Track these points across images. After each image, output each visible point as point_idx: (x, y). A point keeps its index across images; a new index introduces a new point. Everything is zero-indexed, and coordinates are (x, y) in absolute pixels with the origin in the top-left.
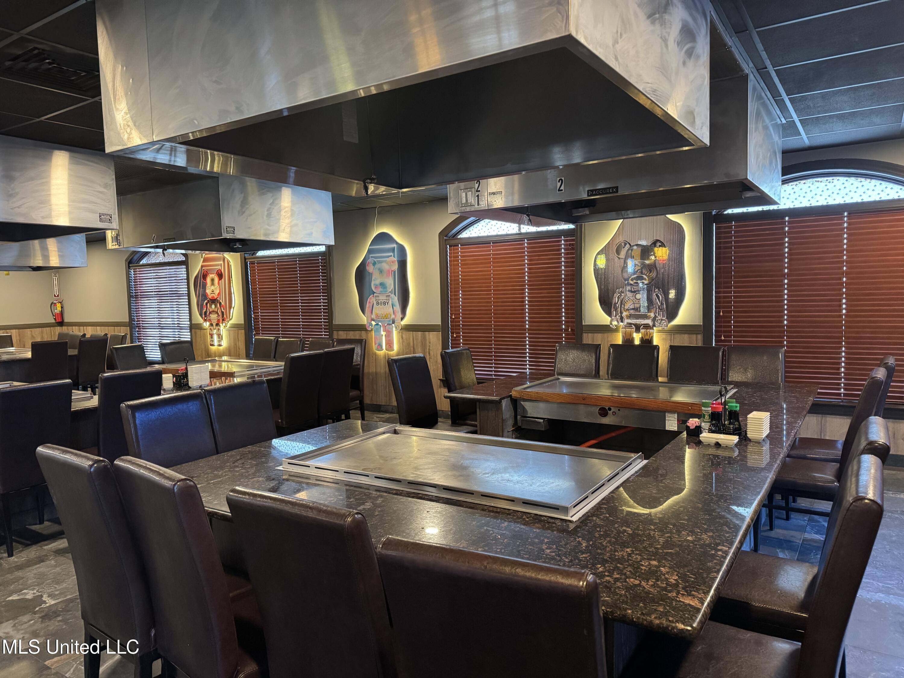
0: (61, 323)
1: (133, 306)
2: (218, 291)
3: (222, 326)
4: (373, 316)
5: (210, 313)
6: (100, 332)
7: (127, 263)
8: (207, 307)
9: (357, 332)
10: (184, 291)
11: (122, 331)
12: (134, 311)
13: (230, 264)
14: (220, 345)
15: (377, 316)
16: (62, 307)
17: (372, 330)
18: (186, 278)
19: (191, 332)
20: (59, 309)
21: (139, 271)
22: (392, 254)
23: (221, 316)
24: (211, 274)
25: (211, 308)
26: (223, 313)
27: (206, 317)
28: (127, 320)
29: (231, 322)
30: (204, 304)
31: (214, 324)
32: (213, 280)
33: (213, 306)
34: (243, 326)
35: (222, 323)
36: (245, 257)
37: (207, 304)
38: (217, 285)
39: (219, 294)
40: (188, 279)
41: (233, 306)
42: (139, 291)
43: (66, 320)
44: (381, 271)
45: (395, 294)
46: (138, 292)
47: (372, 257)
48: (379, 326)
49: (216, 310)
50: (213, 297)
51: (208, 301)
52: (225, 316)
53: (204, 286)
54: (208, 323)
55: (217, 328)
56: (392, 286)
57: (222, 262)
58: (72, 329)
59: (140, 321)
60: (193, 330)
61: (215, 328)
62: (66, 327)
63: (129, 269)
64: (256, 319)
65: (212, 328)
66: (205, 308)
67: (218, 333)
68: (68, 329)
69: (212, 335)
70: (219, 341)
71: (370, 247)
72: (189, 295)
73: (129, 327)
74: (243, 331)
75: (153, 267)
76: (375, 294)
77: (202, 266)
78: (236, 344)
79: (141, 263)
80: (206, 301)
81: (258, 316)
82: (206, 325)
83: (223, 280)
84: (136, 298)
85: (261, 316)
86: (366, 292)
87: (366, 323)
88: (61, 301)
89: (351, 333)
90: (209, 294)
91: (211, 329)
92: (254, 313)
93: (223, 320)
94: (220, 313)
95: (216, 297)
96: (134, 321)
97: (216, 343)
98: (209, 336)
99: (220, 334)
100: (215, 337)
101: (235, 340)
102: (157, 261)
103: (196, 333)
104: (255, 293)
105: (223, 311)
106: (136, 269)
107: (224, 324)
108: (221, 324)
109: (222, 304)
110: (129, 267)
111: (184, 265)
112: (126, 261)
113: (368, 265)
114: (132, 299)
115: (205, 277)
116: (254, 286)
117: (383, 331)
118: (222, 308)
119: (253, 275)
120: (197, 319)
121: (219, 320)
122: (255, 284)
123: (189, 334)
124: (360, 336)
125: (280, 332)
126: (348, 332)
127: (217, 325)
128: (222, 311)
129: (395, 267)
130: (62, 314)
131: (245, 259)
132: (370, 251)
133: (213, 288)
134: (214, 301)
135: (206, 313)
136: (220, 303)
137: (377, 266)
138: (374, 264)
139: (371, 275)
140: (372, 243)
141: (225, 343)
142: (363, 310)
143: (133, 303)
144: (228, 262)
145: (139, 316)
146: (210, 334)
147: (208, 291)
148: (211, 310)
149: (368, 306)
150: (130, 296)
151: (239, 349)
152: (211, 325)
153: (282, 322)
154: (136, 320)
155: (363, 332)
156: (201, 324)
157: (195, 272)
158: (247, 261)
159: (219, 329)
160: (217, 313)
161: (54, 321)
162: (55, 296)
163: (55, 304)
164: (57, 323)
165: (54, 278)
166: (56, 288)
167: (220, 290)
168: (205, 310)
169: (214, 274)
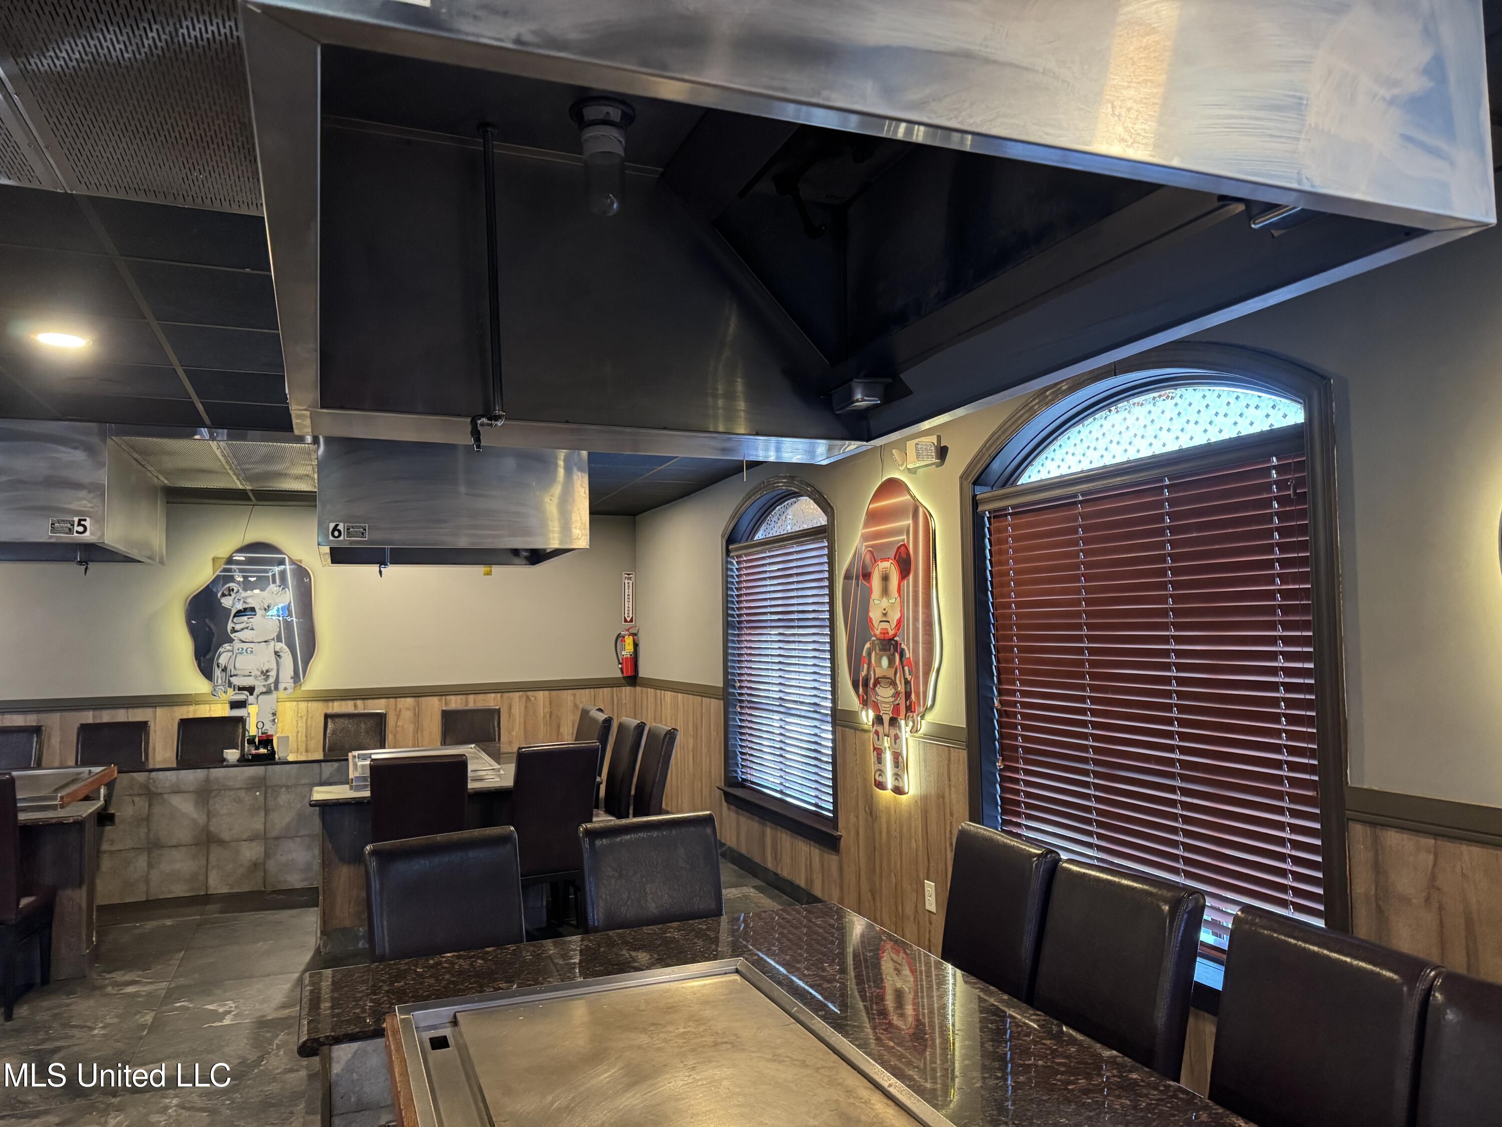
0: (631, 680)
2: (898, 615)
3: (905, 728)
5: (877, 682)
7: (724, 542)
8: (870, 665)
10: (825, 611)
12: (734, 661)
13: (932, 525)
14: (898, 790)
16: (636, 645)
18: (827, 574)
20: (631, 648)
21: (746, 561)
23: (903, 696)
24: (883, 560)
25: (880, 666)
26: (908, 687)
27: (866, 692)
28: (720, 684)
29: (930, 717)
30: (864, 654)
31: (886, 719)
32: (885, 578)
34: (964, 737)
35: (906, 718)
36: (974, 496)
37: (869, 654)
38: (897, 595)
39: (899, 622)
41: (936, 665)
43: (642, 673)
46: (742, 614)
49: (890, 674)
50: (886, 632)
51: (874, 646)
52: (913, 697)
53: (866, 599)
54: (871, 714)
55: (893, 732)
57: (909, 522)
59: (744, 687)
60: (839, 729)
61: (887, 731)
63: (727, 556)
64: (1007, 714)
65: (880, 729)
66: (866, 666)
67: (898, 748)
69: (879, 752)
70: (897, 776)
72: (832, 627)
73: (722, 701)
74: (964, 754)
75: (769, 549)
77: (865, 538)
79: (755, 539)
81: (1015, 704)
82: (868, 718)
84: (739, 629)
85: (1023, 705)
88: (634, 632)
90: (875, 622)
91: (877, 733)
92: (1000, 692)
93: (909, 709)
94: (901, 687)
95: (891, 633)
97: (889, 780)
98: (873, 757)
99: (900, 754)
100: (888, 761)
101: (940, 779)
103: (844, 741)
104: (1003, 622)
105: (909, 677)
106: (741, 556)
107: (911, 723)
108: (903, 722)
109: (908, 656)
110: (728, 552)
111: (820, 537)
112: (723, 536)
114: (730, 631)
115: (867, 569)
116: (1003, 596)
118: (906, 668)
119: (998, 557)
121: (897, 709)
122: (1006, 590)
127: (893, 721)
128: (906, 679)
130: (635, 657)
131: (975, 503)
133: (885, 603)
134: (886, 644)
135: (866, 680)
136: (902, 654)
143: (730, 641)
144: (928, 516)
145: (744, 674)
146: (875, 749)
147: (875, 615)
148: (878, 672)
150: (728, 625)
151: (952, 815)
152: (879, 720)
156: (855, 713)
157: (846, 556)
158: (977, 508)
159: (897, 737)
160: (893, 683)
161: (619, 675)
162: (626, 621)
163: (624, 637)
164: (624, 678)
165: (626, 581)
166: (628, 605)
167: (902, 611)
168: (864, 673)
169: (887, 559)
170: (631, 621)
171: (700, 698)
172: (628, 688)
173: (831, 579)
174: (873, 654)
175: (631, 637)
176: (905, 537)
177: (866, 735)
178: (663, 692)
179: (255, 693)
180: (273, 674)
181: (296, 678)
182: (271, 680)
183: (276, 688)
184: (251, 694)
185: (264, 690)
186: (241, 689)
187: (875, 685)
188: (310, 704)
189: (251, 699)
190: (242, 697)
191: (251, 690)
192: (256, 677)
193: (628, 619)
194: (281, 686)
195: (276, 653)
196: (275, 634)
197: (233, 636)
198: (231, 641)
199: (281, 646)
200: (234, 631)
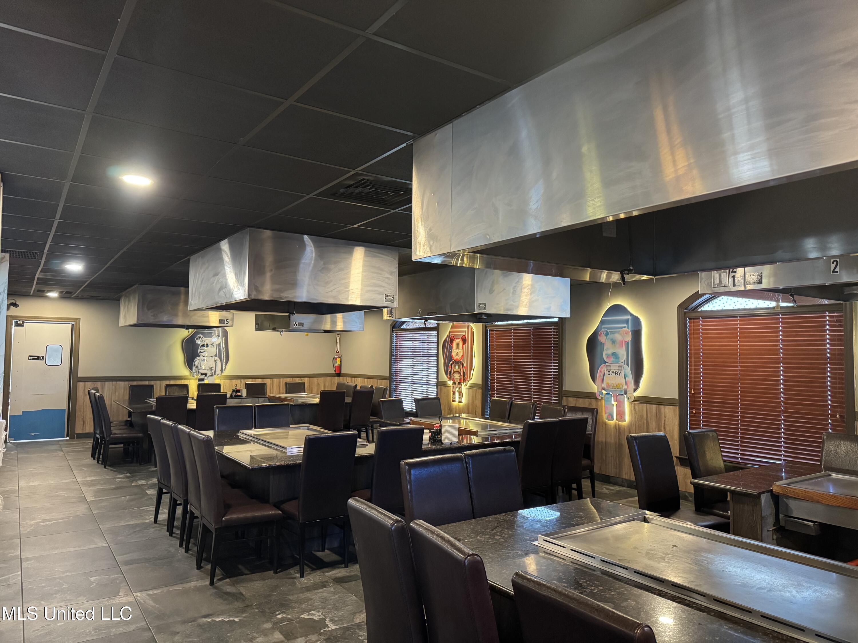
0: (339, 374)
1: (393, 363)
2: (462, 354)
3: (463, 385)
4: (604, 385)
6: (367, 383)
7: (391, 327)
8: (451, 368)
9: (587, 399)
10: (434, 352)
11: (384, 384)
12: (393, 367)
13: (473, 331)
14: (460, 402)
15: (608, 385)
16: (341, 361)
17: (602, 399)
18: (436, 341)
19: (437, 388)
20: (339, 362)
21: (400, 334)
22: (626, 325)
24: (457, 339)
25: (455, 368)
26: (464, 373)
27: (450, 376)
28: (388, 375)
29: (470, 382)
30: (450, 365)
31: (457, 383)
32: (458, 344)
33: (457, 367)
34: (481, 386)
35: (463, 382)
36: (486, 325)
37: (452, 365)
38: (461, 349)
39: (462, 356)
40: (438, 342)
41: (473, 368)
42: (399, 351)
43: (343, 372)
44: (613, 342)
45: (628, 365)
46: (397, 352)
47: (604, 328)
48: (610, 396)
49: (459, 370)
50: (457, 359)
51: (453, 363)
52: (466, 376)
53: (451, 348)
54: (452, 382)
55: (459, 386)
56: (625, 357)
57: (466, 329)
58: (347, 379)
59: (397, 376)
60: (439, 387)
61: (457, 386)
62: (342, 378)
63: (393, 332)
64: (492, 380)
65: (455, 386)
66: (450, 368)
67: (460, 390)
68: (343, 379)
69: (454, 392)
70: (460, 398)
71: (603, 319)
72: (437, 356)
73: (388, 381)
74: (481, 391)
75: (411, 332)
76: (606, 364)
77: (450, 332)
78: (474, 402)
79: (402, 328)
80: (451, 362)
81: (494, 378)
82: (450, 383)
83: (466, 344)
84: (396, 356)
85: (497, 378)
86: (598, 361)
87: (596, 391)
88: (340, 356)
89: (581, 400)
90: (454, 356)
91: (453, 387)
92: (491, 375)
93: (464, 380)
94: (462, 374)
95: (459, 359)
96: (393, 376)
97: (457, 399)
98: (452, 393)
99: (461, 392)
100: (457, 394)
101: (473, 397)
102: (415, 327)
103: (441, 390)
104: (492, 358)
105: (465, 371)
106: (398, 332)
107: (465, 383)
108: (462, 383)
109: (465, 365)
110: (393, 331)
111: (435, 330)
112: (391, 325)
113: (600, 336)
114: (392, 357)
115: (452, 341)
116: (492, 351)
117: (614, 401)
118: (464, 369)
119: (492, 341)
120: (444, 377)
121: (460, 380)
122: (493, 349)
123: (436, 390)
124: (590, 404)
125: (513, 394)
126: (578, 399)
127: (459, 383)
128: (464, 372)
129: (629, 338)
130: (340, 366)
131: (486, 327)
132: (602, 322)
133: (457, 351)
134: (458, 362)
135: (450, 372)
136: (463, 365)
137: (610, 336)
138: (607, 334)
139: (603, 344)
140: (606, 314)
141: (464, 400)
142: (594, 379)
143: (393, 361)
144: (472, 329)
145: (397, 372)
146: (452, 391)
147: (454, 354)
148: (455, 370)
149: (599, 375)
151: (476, 406)
152: (454, 383)
153: (514, 384)
154: (395, 375)
155: (593, 400)
156: (445, 382)
157: (444, 337)
158: (487, 328)
159: (460, 387)
160: (460, 373)
161: (334, 372)
163: (336, 358)
164: (336, 373)
165: (337, 338)
166: (338, 346)
167: (463, 353)
168: (450, 370)
169: (459, 339)
172: (338, 377)
174: (453, 365)
175: (339, 358)
176: (465, 333)
177: (449, 388)
178: (354, 378)
179: (207, 376)
180: (214, 369)
181: (222, 370)
182: (213, 371)
183: (215, 374)
185: (211, 375)
186: (202, 374)
187: (453, 374)
189: (206, 378)
190: (202, 377)
191: (206, 374)
192: (208, 370)
193: (338, 351)
194: (217, 373)
195: (215, 361)
196: (215, 354)
197: (200, 354)
198: (199, 356)
199: (217, 358)
200: (200, 352)
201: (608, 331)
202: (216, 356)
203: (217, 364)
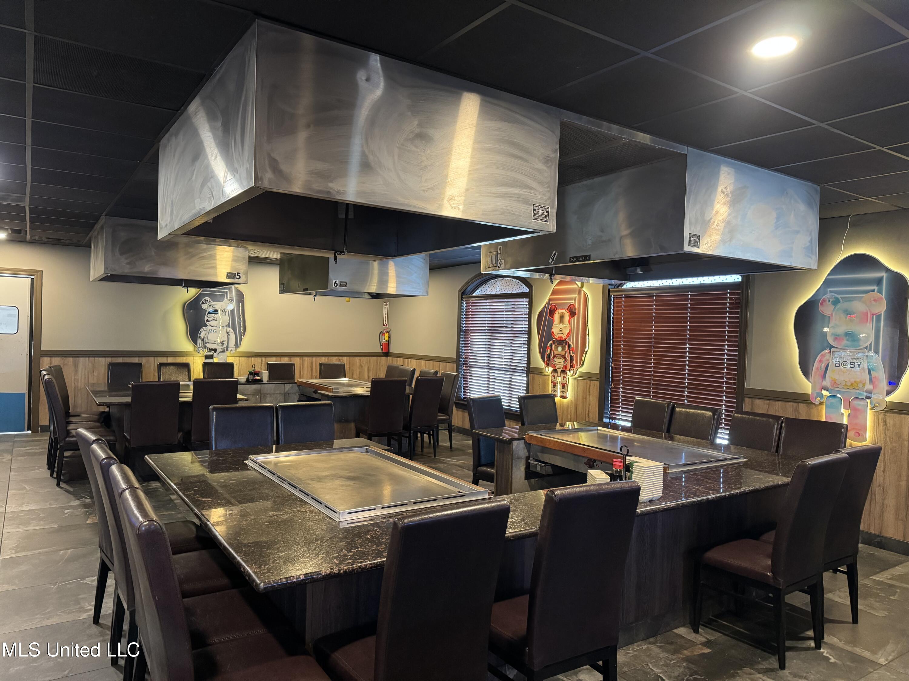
0: (387, 354)
1: (462, 341)
2: (569, 331)
3: (569, 374)
4: (827, 383)
5: (555, 356)
6: (430, 368)
7: (460, 294)
8: (551, 350)
9: (790, 403)
10: (525, 328)
11: (449, 370)
12: (462, 347)
13: (587, 298)
14: (563, 397)
15: (834, 383)
17: (821, 403)
18: (527, 313)
19: (528, 376)
20: (387, 338)
21: (472, 303)
22: (876, 288)
23: (569, 362)
24: (560, 309)
25: (557, 350)
26: (571, 358)
27: (549, 360)
28: (455, 357)
29: (580, 370)
30: (548, 345)
31: (559, 371)
32: (562, 317)
33: (560, 349)
34: (597, 377)
35: (570, 370)
36: (609, 289)
37: (551, 345)
38: (568, 323)
39: (569, 334)
41: (587, 349)
42: (470, 325)
43: (392, 351)
45: (877, 352)
46: (468, 327)
48: (838, 400)
49: (563, 353)
50: (561, 337)
51: (554, 342)
52: (574, 362)
53: (551, 324)
54: (551, 369)
55: (562, 375)
56: (872, 339)
57: (576, 296)
58: (397, 360)
59: (467, 358)
60: (531, 375)
61: (559, 375)
62: (391, 358)
63: (462, 300)
64: (616, 368)
66: (549, 350)
67: (564, 381)
68: (392, 360)
69: (554, 384)
70: (563, 392)
71: (828, 277)
72: (529, 333)
73: (455, 364)
74: (596, 383)
75: (488, 299)
76: (833, 349)
78: (586, 399)
79: (474, 294)
80: (551, 342)
81: (620, 365)
84: (466, 332)
85: (623, 365)
86: (814, 343)
88: (389, 331)
89: (778, 405)
90: (555, 333)
91: (554, 376)
92: (614, 361)
93: (572, 367)
94: (568, 358)
95: (564, 338)
96: (462, 358)
97: (559, 394)
98: (550, 385)
100: (559, 386)
101: (584, 393)
102: (494, 293)
103: (533, 379)
104: (617, 337)
105: (572, 355)
106: (469, 300)
107: (572, 372)
108: (568, 372)
109: (572, 346)
110: (462, 298)
111: (526, 297)
112: (459, 291)
113: (822, 304)
114: (461, 334)
115: (552, 312)
116: (617, 326)
118: (571, 352)
119: (617, 312)
120: (538, 362)
121: (565, 366)
122: (619, 324)
123: (525, 379)
124: (796, 410)
125: (651, 390)
126: (771, 402)
127: (563, 371)
128: (571, 356)
130: (388, 343)
131: (609, 292)
132: (827, 283)
133: (561, 326)
134: (561, 342)
135: (549, 355)
136: (569, 346)
140: (834, 271)
142: (806, 373)
143: (462, 338)
144: (585, 295)
145: (467, 353)
146: (552, 382)
147: (555, 330)
148: (556, 353)
149: (816, 367)
150: (460, 330)
151: (589, 405)
152: (555, 371)
154: (464, 357)
155: (801, 405)
156: (541, 369)
157: (540, 306)
158: (611, 294)
159: (564, 377)
161: (380, 351)
162: (384, 325)
163: (384, 333)
164: (383, 353)
165: (385, 306)
166: (386, 318)
167: (570, 330)
168: (548, 352)
169: (564, 309)
170: (387, 325)
171: (438, 363)
172: (384, 358)
173: (530, 314)
174: (553, 346)
175: (387, 333)
176: (573, 301)
177: (547, 377)
178: (410, 360)
179: (217, 352)
180: (226, 343)
181: (237, 346)
182: (225, 346)
183: (227, 350)
184: (215, 352)
185: (221, 350)
186: (211, 349)
187: (554, 357)
188: (241, 358)
189: (215, 355)
190: (211, 353)
191: (215, 350)
192: (218, 344)
193: (385, 325)
194: (229, 349)
195: (227, 333)
196: (227, 324)
197: (207, 323)
198: (206, 326)
199: (230, 329)
200: (208, 321)
201: (839, 296)
202: (229, 326)
203: (229, 337)
